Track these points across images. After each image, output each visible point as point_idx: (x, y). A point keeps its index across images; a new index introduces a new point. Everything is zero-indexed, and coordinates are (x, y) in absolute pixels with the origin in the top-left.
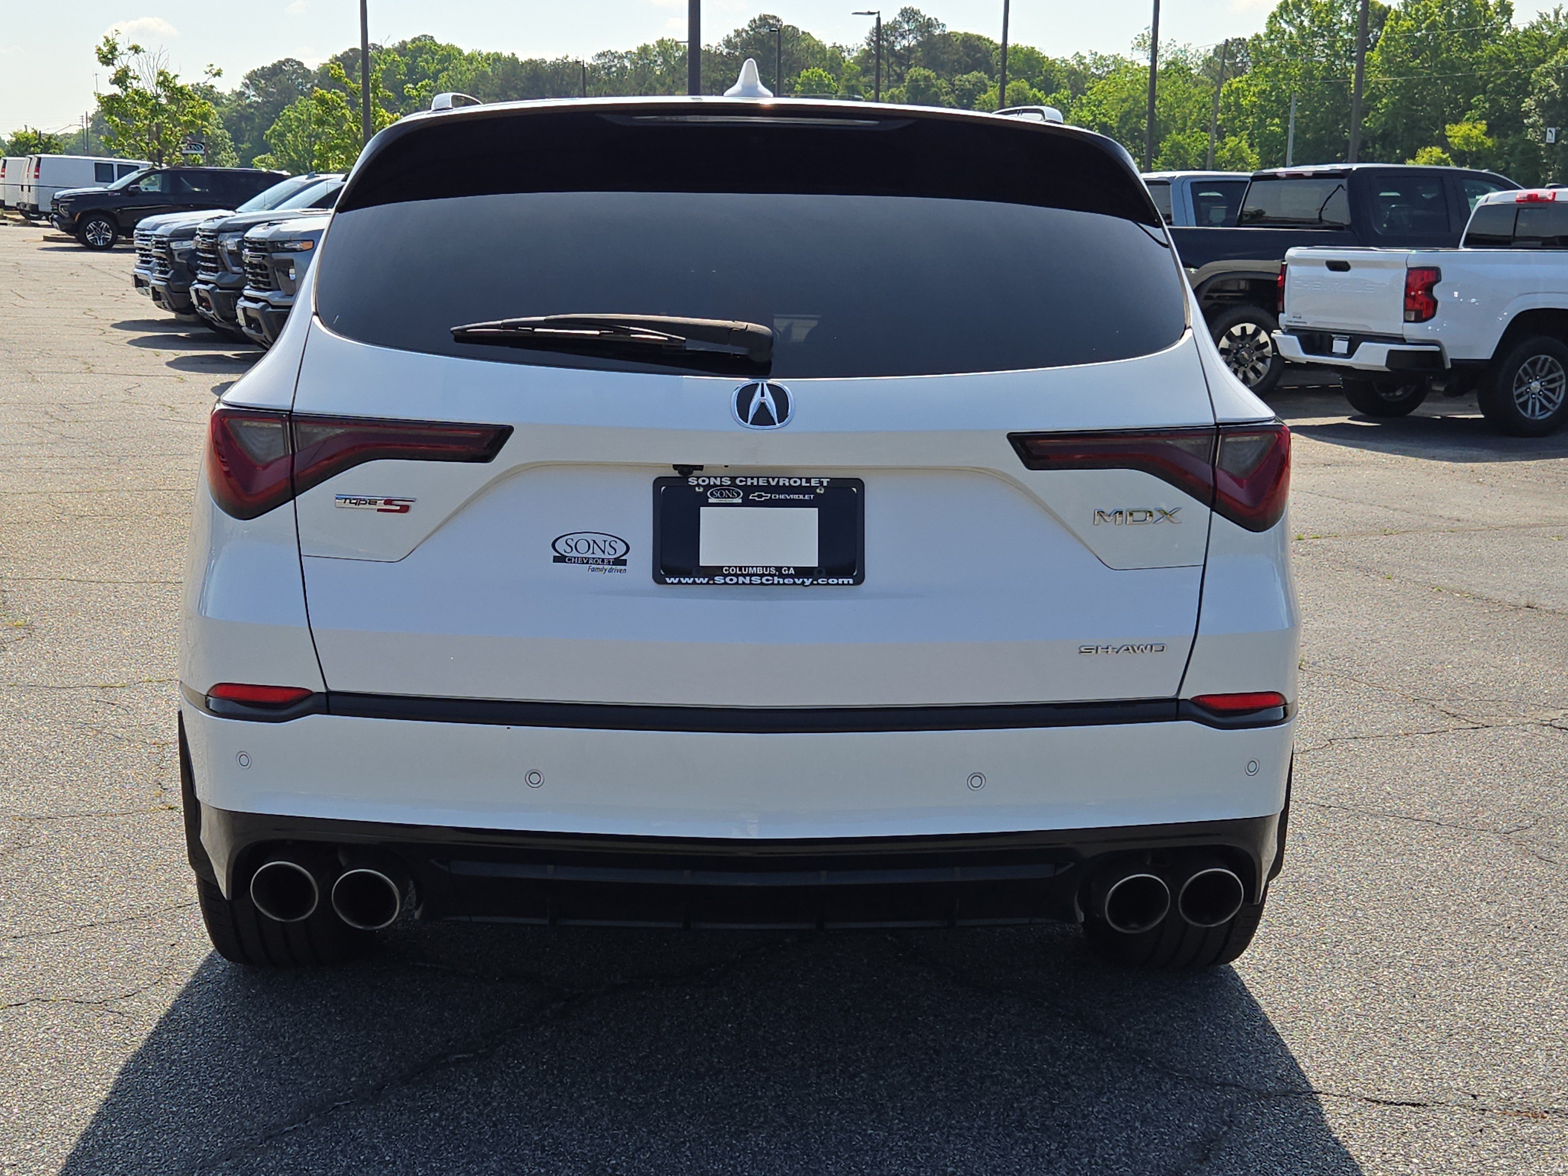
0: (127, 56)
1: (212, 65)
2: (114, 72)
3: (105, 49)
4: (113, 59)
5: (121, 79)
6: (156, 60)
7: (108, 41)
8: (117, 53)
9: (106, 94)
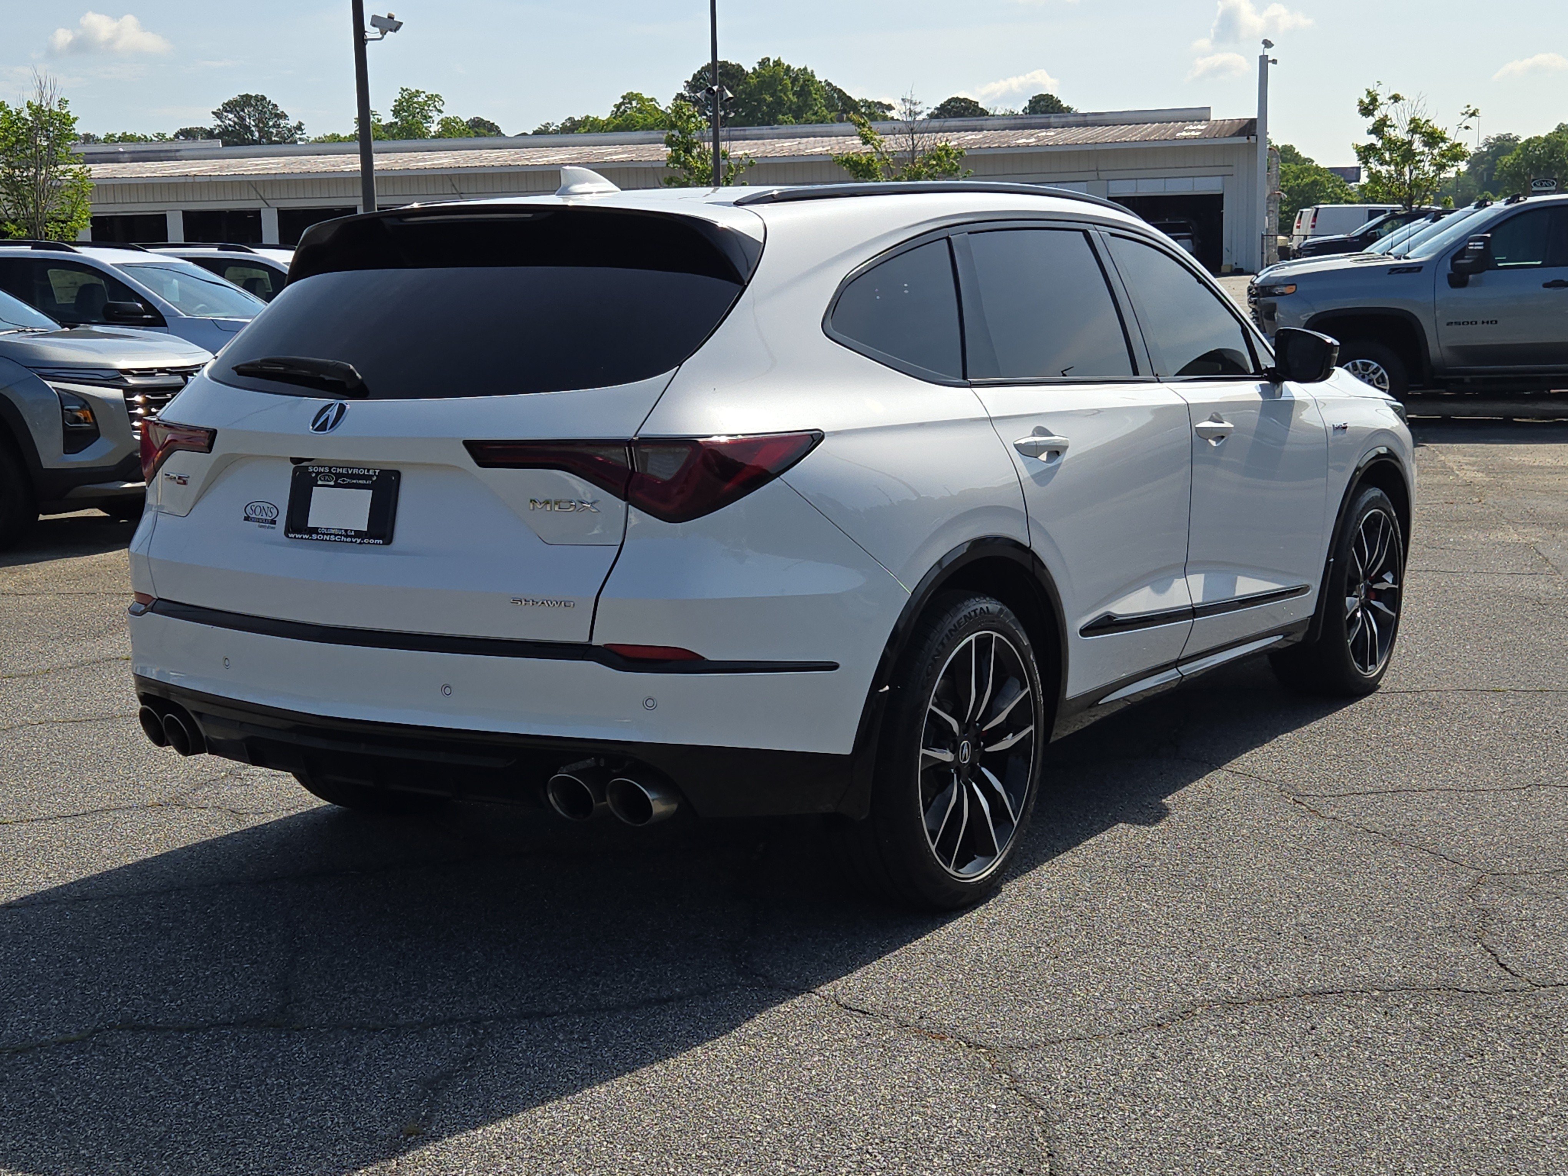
0: (1386, 106)
1: (1468, 106)
2: (1374, 121)
3: (1367, 101)
4: (1374, 110)
5: (1378, 129)
6: (1414, 107)
7: (1369, 93)
8: (1377, 104)
9: (1364, 144)
